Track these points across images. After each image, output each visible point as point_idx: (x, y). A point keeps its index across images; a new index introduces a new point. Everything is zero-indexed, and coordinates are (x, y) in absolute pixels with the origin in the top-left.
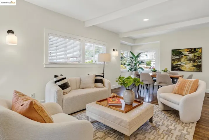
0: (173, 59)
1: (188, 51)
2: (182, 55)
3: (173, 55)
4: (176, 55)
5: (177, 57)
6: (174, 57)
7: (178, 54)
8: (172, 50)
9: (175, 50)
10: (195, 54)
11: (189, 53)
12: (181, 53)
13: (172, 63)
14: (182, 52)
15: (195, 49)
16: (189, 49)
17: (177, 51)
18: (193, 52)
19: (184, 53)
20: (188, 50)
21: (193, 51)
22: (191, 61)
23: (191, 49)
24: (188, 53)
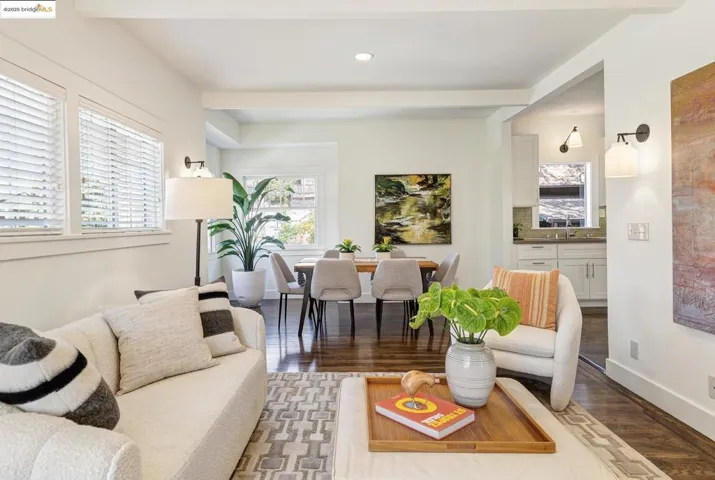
0: (379, 205)
1: (419, 183)
2: (404, 193)
3: (380, 193)
4: (389, 194)
5: (389, 200)
6: (381, 199)
7: (392, 191)
8: (377, 177)
9: (385, 176)
10: (436, 192)
11: (422, 189)
12: (400, 186)
13: (377, 221)
14: (403, 186)
15: (435, 177)
16: (420, 176)
17: (390, 181)
18: (430, 187)
19: (408, 188)
20: (419, 180)
21: (430, 182)
22: (425, 213)
23: (426, 176)
24: (418, 187)
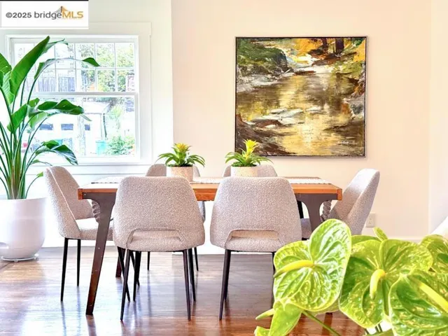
0: (242, 89)
1: (312, 53)
2: (286, 69)
3: (244, 69)
4: (260, 71)
5: (260, 81)
6: (246, 79)
7: (264, 65)
8: (238, 40)
9: (253, 39)
10: (342, 68)
11: (316, 63)
12: (279, 57)
13: (238, 117)
14: (283, 56)
15: (340, 43)
16: (314, 39)
17: (262, 48)
18: (331, 59)
19: (292, 60)
20: (313, 46)
21: (330, 51)
23: (324, 39)
24: (310, 59)
